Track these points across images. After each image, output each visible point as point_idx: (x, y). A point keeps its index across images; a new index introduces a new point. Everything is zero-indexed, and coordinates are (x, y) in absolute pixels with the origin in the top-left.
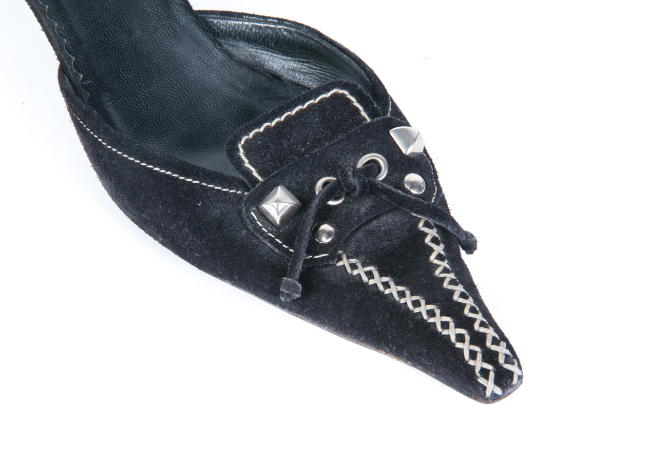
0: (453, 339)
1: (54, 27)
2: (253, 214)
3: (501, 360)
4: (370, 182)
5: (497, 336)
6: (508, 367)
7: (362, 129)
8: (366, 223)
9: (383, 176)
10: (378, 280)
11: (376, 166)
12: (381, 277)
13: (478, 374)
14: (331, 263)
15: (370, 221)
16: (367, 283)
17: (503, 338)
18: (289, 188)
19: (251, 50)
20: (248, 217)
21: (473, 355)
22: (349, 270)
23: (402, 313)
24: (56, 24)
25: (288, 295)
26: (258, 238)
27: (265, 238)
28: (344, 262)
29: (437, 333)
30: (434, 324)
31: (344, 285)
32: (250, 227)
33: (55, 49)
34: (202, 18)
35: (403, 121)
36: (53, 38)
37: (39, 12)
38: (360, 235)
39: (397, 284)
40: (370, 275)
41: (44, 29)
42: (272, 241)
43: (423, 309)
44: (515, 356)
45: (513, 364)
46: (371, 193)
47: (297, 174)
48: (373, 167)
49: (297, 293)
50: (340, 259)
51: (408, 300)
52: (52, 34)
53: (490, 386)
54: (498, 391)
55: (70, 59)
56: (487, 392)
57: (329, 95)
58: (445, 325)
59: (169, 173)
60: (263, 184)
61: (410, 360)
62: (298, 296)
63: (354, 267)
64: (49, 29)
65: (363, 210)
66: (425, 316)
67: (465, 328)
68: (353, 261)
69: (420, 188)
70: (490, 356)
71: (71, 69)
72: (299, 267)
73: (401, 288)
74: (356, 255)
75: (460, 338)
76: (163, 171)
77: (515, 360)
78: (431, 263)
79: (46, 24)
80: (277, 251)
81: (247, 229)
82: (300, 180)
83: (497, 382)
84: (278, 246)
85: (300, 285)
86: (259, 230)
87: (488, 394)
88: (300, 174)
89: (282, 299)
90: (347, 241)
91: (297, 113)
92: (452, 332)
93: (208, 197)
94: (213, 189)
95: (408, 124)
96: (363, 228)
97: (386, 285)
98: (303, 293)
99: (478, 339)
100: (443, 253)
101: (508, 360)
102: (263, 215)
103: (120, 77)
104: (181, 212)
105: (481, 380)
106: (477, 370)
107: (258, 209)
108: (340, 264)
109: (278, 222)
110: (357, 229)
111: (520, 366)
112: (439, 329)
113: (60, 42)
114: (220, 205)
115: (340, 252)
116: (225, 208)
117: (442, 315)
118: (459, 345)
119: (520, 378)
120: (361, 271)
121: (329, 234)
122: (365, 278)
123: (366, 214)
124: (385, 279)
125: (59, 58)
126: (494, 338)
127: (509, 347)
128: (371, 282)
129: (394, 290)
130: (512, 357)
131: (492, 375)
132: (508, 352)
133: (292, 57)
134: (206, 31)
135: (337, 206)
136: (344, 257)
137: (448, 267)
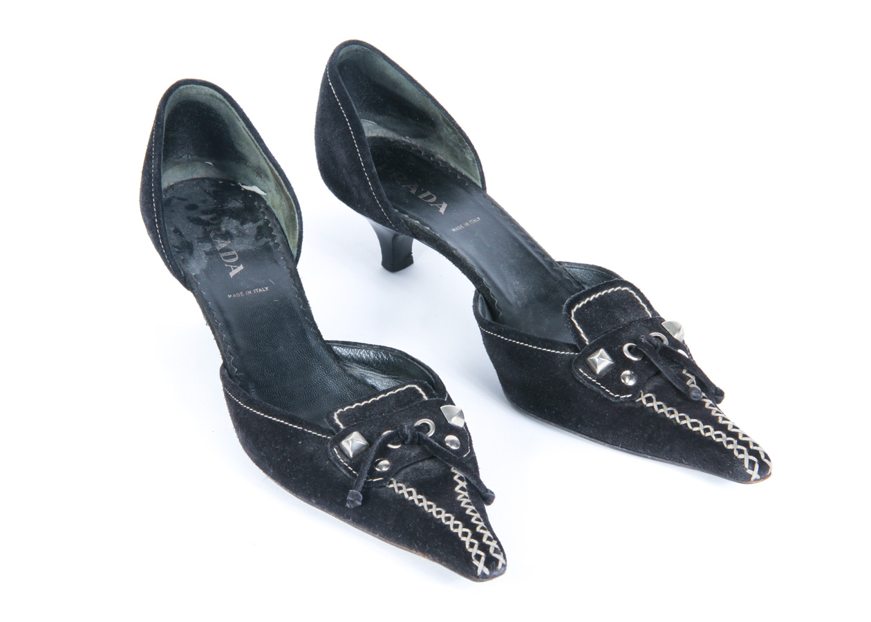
0: (460, 535)
1: (222, 337)
2: (335, 450)
3: (491, 551)
4: (419, 435)
5: (492, 537)
6: (495, 555)
7: (420, 403)
8: (414, 463)
9: (431, 433)
10: (415, 497)
11: (426, 428)
12: (418, 494)
13: (473, 558)
14: (384, 484)
15: (418, 462)
16: (407, 499)
17: (496, 538)
18: (363, 434)
19: (361, 370)
20: (331, 451)
21: (472, 545)
22: (396, 490)
23: (428, 519)
24: (224, 336)
25: (352, 502)
26: (336, 466)
27: (341, 466)
28: (394, 485)
29: (450, 531)
30: (449, 526)
31: (392, 500)
32: (332, 458)
33: (221, 351)
34: (329, 345)
35: (450, 402)
36: (221, 344)
37: (214, 327)
38: (408, 470)
39: (428, 500)
40: (410, 493)
41: (216, 339)
42: (345, 468)
43: (443, 516)
44: (502, 550)
45: (500, 554)
46: (419, 444)
47: (370, 426)
48: (425, 427)
49: (359, 501)
50: (391, 483)
51: (434, 510)
52: (220, 341)
53: (481, 567)
54: (487, 571)
55: (230, 358)
56: (478, 571)
57: (405, 388)
58: (456, 526)
59: (282, 421)
60: (344, 430)
61: (430, 553)
62: (359, 503)
63: (400, 488)
64: (219, 338)
65: (413, 454)
66: (444, 521)
67: (470, 529)
68: (401, 485)
69: (457, 445)
70: (484, 548)
71: (230, 365)
72: (362, 483)
73: (430, 503)
74: (403, 482)
75: (465, 534)
76: (278, 420)
77: (502, 553)
78: (455, 492)
79: (217, 335)
80: (348, 475)
81: (330, 460)
82: (371, 431)
83: (487, 564)
84: (350, 472)
85: (361, 495)
86: (338, 460)
87: (479, 572)
88: (372, 427)
89: (348, 505)
90: (397, 473)
91: (380, 399)
92: (460, 530)
93: (306, 438)
94: (311, 433)
95: (454, 405)
96: (412, 466)
97: (420, 501)
98: (362, 502)
99: (478, 536)
100: (465, 487)
101: (496, 551)
102: (342, 451)
103: (263, 375)
104: (287, 448)
105: (476, 562)
106: (473, 555)
107: (339, 447)
108: (391, 486)
109: (351, 456)
110: (407, 466)
111: (505, 557)
112: (452, 529)
113: (225, 347)
114: (314, 444)
115: (392, 479)
116: (317, 447)
117: (455, 520)
118: (463, 539)
119: (504, 566)
120: (404, 491)
121: (386, 466)
122: (406, 496)
123: (414, 457)
124: (420, 497)
125: (224, 358)
126: (496, 549)
127: (499, 543)
128: (411, 498)
129: (425, 503)
130: (500, 549)
131: (483, 559)
132: (497, 547)
133: (387, 374)
134: (330, 352)
135: (395, 449)
136: (395, 482)
137: (467, 496)
